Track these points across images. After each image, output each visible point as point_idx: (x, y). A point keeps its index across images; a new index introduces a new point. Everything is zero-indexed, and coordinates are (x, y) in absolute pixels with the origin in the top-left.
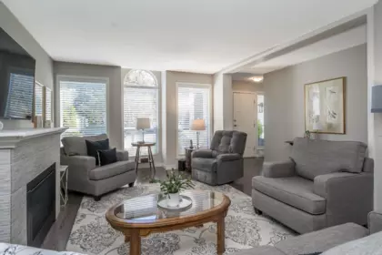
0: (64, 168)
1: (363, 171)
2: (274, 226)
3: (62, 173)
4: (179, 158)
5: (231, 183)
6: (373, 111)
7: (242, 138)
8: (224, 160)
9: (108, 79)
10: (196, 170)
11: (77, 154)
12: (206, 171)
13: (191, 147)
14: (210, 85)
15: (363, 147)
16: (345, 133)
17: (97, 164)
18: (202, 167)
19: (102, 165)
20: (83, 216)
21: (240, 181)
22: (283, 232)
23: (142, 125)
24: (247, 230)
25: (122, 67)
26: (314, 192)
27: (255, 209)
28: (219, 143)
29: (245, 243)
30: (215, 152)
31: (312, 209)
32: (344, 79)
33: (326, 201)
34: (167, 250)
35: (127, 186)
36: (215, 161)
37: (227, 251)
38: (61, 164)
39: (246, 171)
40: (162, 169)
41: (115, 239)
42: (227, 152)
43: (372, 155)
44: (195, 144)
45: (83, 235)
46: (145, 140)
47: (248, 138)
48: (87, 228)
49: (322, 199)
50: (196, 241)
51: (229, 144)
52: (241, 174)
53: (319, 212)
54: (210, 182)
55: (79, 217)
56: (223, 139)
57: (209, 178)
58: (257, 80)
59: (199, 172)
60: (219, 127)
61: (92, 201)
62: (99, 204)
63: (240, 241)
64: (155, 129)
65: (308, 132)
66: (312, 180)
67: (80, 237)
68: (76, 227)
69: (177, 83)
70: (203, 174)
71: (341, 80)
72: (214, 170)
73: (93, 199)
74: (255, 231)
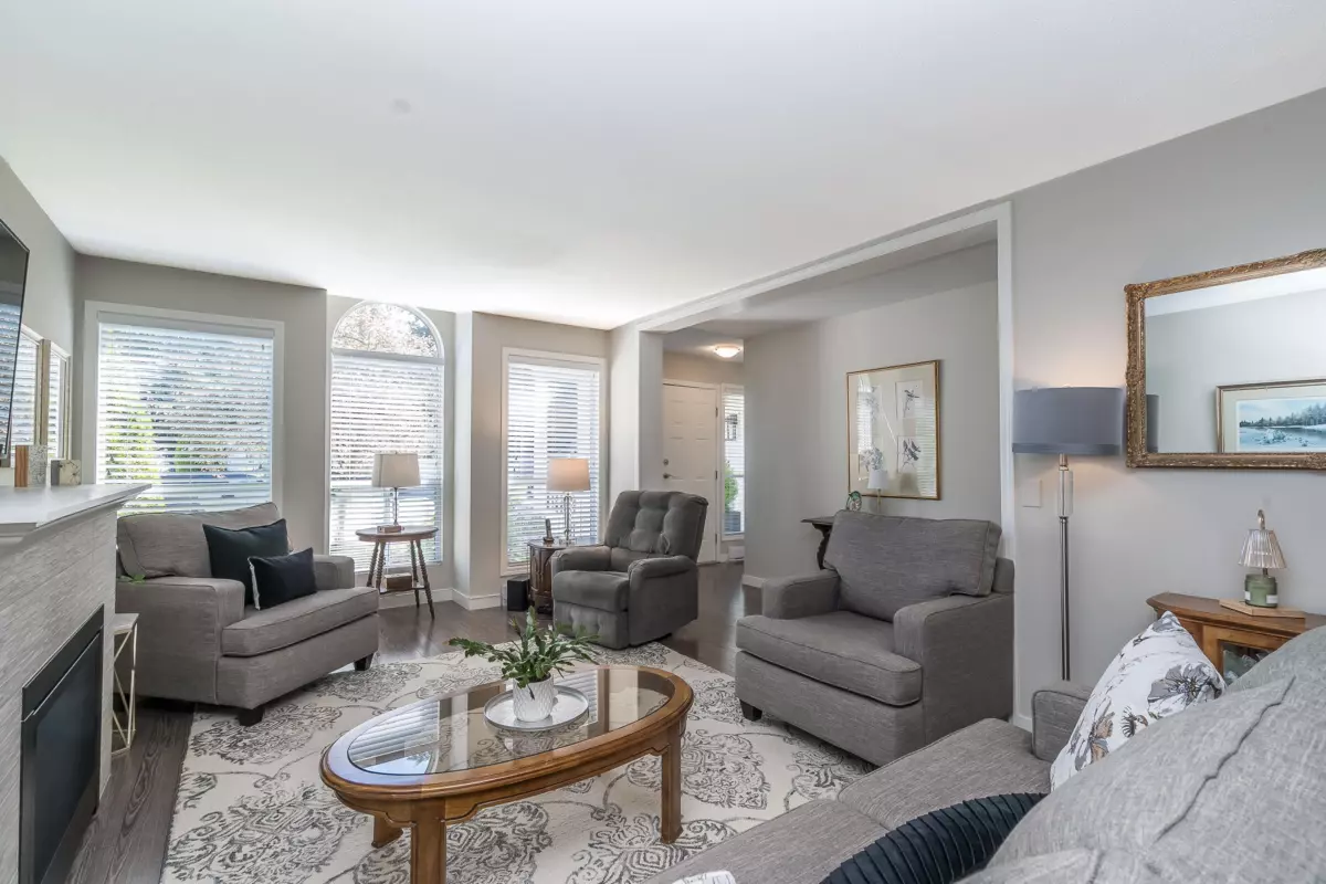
0: (127, 623)
1: (993, 590)
2: (796, 747)
3: (119, 639)
4: (510, 572)
5: (665, 639)
6: (1016, 448)
7: (695, 510)
8: (649, 574)
9: (279, 326)
10: (565, 609)
11: (171, 573)
12: (598, 610)
13: (549, 540)
14: (602, 361)
15: (992, 532)
16: (939, 498)
17: (249, 601)
18: (587, 598)
19: (265, 605)
20: (207, 781)
21: (689, 631)
22: (821, 758)
23: (393, 476)
24: (729, 766)
25: (332, 291)
26: (894, 651)
27: (743, 704)
28: (632, 525)
29: (730, 802)
30: (617, 553)
31: (892, 694)
32: (938, 365)
33: (922, 669)
34: (514, 855)
35: (350, 667)
36: (624, 578)
37: (686, 831)
38: (120, 609)
39: (705, 602)
40: (455, 607)
41: (337, 844)
42: (652, 553)
43: (1011, 552)
44: (558, 531)
45: (220, 843)
46: (402, 522)
47: (710, 509)
48: (228, 818)
49: (915, 666)
50: (597, 813)
51: (660, 529)
52: (692, 612)
53: (908, 701)
54: (611, 640)
55: (189, 785)
56: (641, 515)
57: (607, 630)
58: (727, 352)
59: (575, 613)
60: (627, 478)
61: (230, 727)
62: (257, 733)
63: (716, 797)
64: (434, 485)
65: (855, 495)
66: (889, 621)
67: (207, 852)
68: (185, 822)
69: (506, 351)
70: (589, 616)
71: (932, 366)
72: (623, 603)
73: (232, 721)
74: (749, 764)
